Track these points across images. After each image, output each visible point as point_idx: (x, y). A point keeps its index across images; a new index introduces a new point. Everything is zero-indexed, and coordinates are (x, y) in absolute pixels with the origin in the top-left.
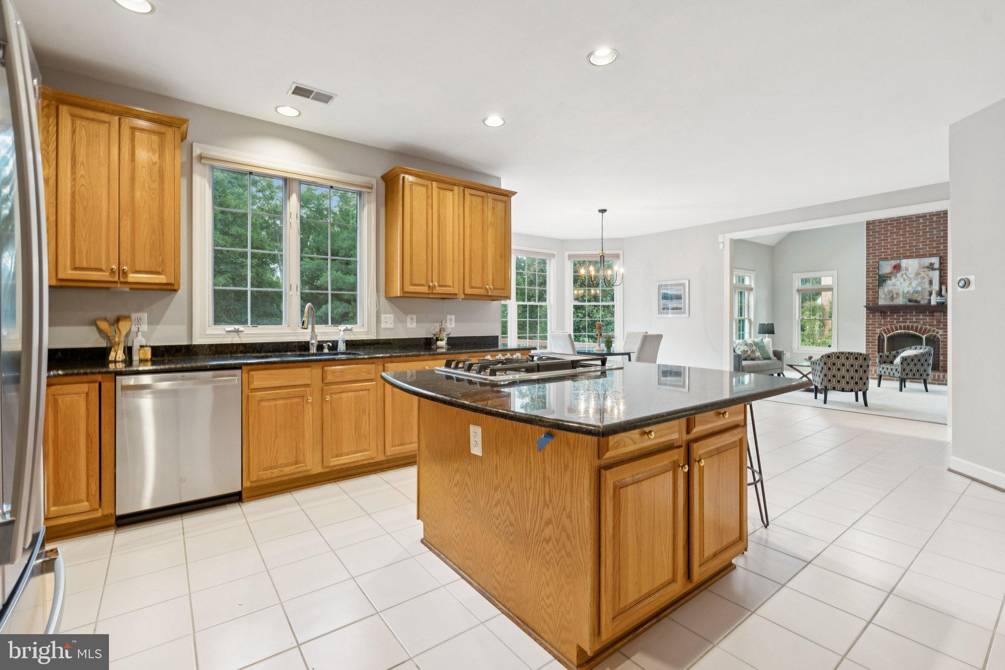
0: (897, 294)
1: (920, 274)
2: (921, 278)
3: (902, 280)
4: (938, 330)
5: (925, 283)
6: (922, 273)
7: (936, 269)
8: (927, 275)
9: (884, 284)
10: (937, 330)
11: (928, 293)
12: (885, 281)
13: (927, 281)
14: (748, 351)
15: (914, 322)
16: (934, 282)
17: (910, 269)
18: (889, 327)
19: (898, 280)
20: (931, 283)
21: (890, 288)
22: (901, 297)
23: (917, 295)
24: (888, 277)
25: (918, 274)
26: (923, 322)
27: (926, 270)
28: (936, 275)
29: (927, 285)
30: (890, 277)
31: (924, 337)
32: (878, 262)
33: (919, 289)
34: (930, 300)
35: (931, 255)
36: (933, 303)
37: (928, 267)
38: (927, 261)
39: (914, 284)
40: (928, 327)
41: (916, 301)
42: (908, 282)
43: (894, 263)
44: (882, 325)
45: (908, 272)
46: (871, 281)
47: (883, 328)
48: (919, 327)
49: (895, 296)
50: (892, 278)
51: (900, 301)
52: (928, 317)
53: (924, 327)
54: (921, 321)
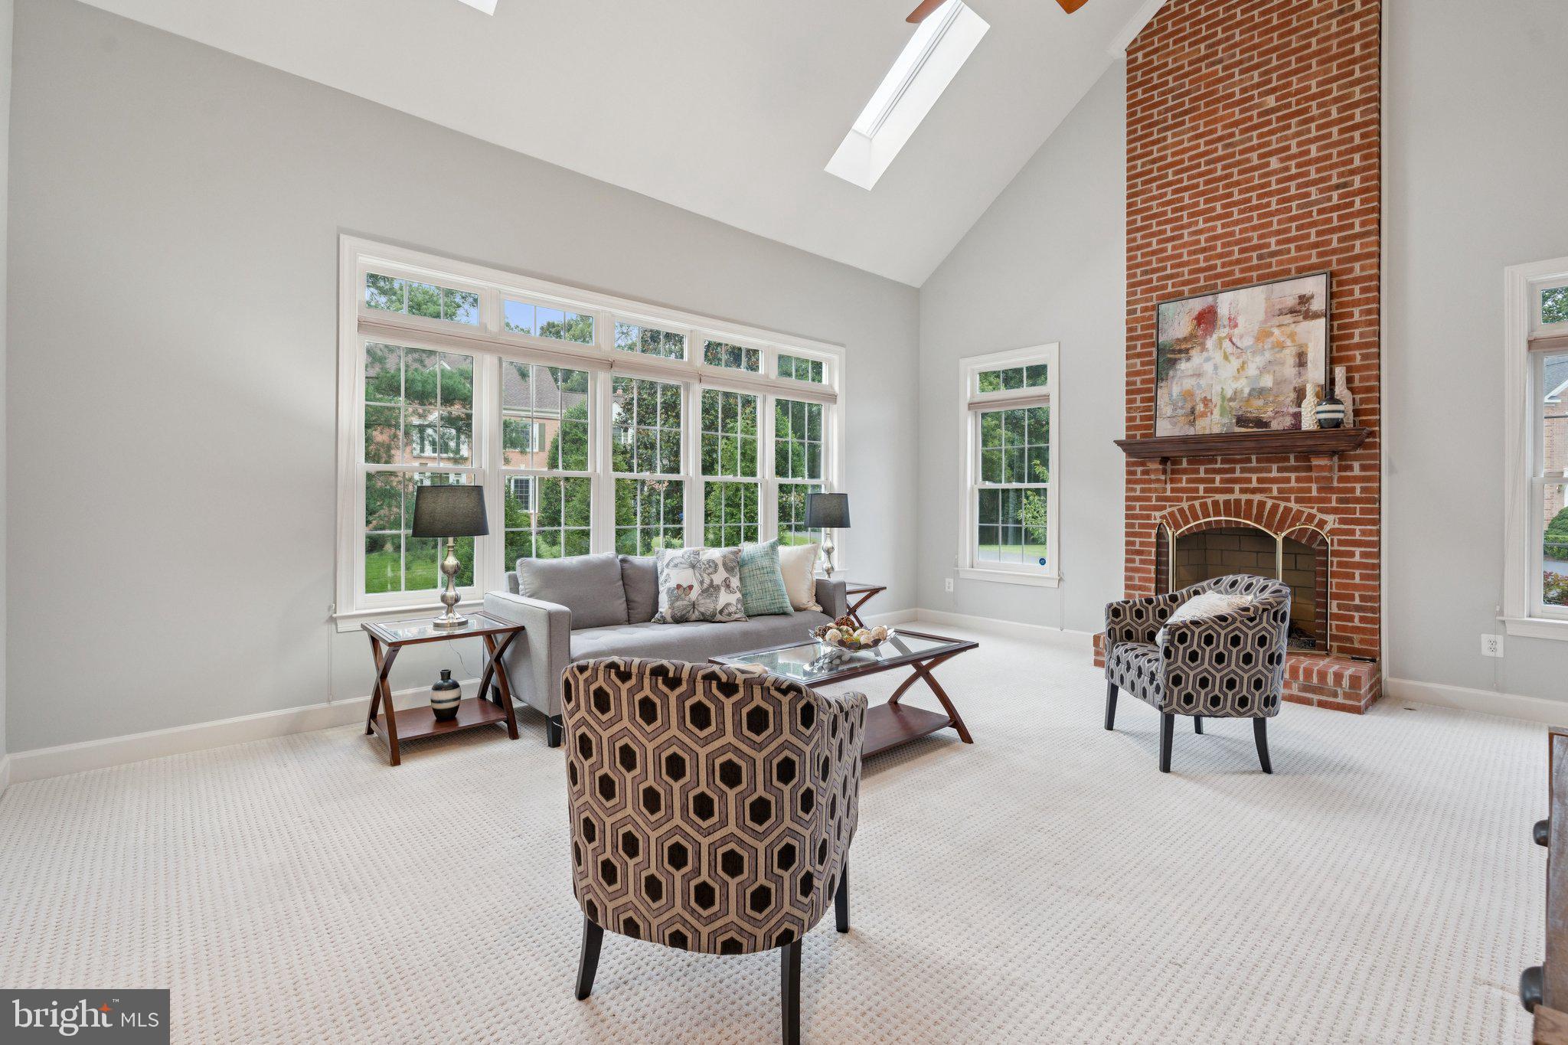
0: (1206, 401)
1: (1271, 334)
2: (1273, 348)
3: (1218, 357)
4: (1325, 517)
5: (1283, 364)
6: (1276, 331)
7: (1316, 316)
8: (1292, 336)
9: (1171, 373)
10: (1320, 516)
11: (1293, 395)
12: (1173, 362)
13: (1289, 356)
14: (691, 587)
15: (1254, 491)
16: (1310, 357)
17: (1241, 321)
18: (1185, 505)
19: (1208, 359)
20: (1301, 361)
21: (1188, 384)
22: (1217, 411)
23: (1260, 403)
24: (1180, 351)
25: (1263, 335)
26: (1280, 491)
27: (1288, 319)
28: (1314, 334)
29: (1289, 370)
30: (1187, 351)
31: (1279, 540)
32: (1156, 308)
33: (1267, 381)
34: (1297, 416)
35: (1304, 272)
36: (1308, 423)
37: (1292, 311)
38: (1289, 291)
39: (1252, 370)
40: (1294, 506)
41: (1260, 423)
42: (1235, 363)
43: (1197, 305)
44: (1167, 499)
45: (1236, 331)
46: (1139, 368)
47: (1169, 510)
48: (1269, 504)
49: (1200, 407)
50: (1193, 353)
51: (1215, 423)
52: (1293, 476)
53: (1283, 504)
54: (1275, 487)
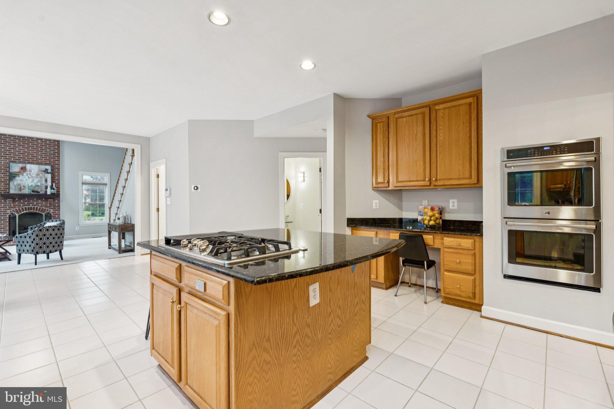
0: (24, 186)
2: (40, 177)
3: (27, 177)
4: (51, 210)
5: (42, 181)
6: (41, 175)
7: (49, 173)
8: (44, 176)
9: (14, 179)
10: (49, 210)
11: (45, 187)
12: (14, 177)
13: (44, 180)
15: (35, 205)
16: (48, 180)
17: (32, 171)
18: (17, 208)
19: (24, 177)
20: (46, 181)
21: (19, 182)
22: (27, 189)
23: (38, 188)
24: (16, 175)
25: (38, 175)
27: (43, 173)
28: (49, 177)
29: (44, 182)
30: (18, 175)
31: (44, 214)
32: (9, 163)
33: (39, 184)
34: (46, 192)
35: (46, 164)
36: (49, 192)
37: (44, 171)
38: (44, 167)
39: (35, 181)
40: (44, 208)
41: (37, 192)
42: (31, 179)
43: (21, 165)
44: (12, 207)
45: (31, 173)
47: (12, 210)
48: (39, 208)
49: (22, 188)
50: (20, 175)
51: (26, 191)
52: (44, 202)
53: (42, 208)
54: (40, 204)
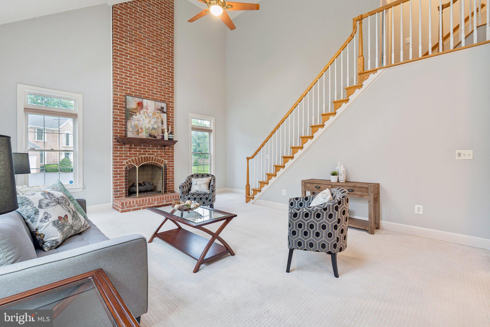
0: (141, 129)
1: (156, 114)
2: (156, 118)
3: (144, 117)
5: (159, 123)
6: (157, 114)
7: (164, 113)
8: (160, 116)
9: (131, 118)
10: (164, 160)
11: (161, 131)
12: (132, 115)
13: (160, 120)
15: (151, 154)
16: (164, 122)
17: (149, 108)
18: (133, 158)
19: (141, 117)
20: (162, 123)
21: (136, 122)
22: (144, 132)
23: (154, 131)
24: (134, 112)
25: (154, 114)
26: (157, 154)
27: (159, 112)
28: (164, 116)
29: (160, 125)
30: (135, 113)
32: (125, 96)
33: (156, 126)
34: (163, 137)
35: (161, 101)
36: (166, 138)
37: (160, 110)
38: (159, 105)
39: (152, 123)
40: (159, 158)
41: (155, 137)
42: (148, 120)
43: (138, 100)
44: (128, 156)
45: (148, 111)
46: (119, 113)
47: (129, 160)
48: (154, 157)
49: (140, 130)
50: (137, 114)
51: (144, 135)
52: (159, 151)
53: (157, 158)
54: (155, 153)
